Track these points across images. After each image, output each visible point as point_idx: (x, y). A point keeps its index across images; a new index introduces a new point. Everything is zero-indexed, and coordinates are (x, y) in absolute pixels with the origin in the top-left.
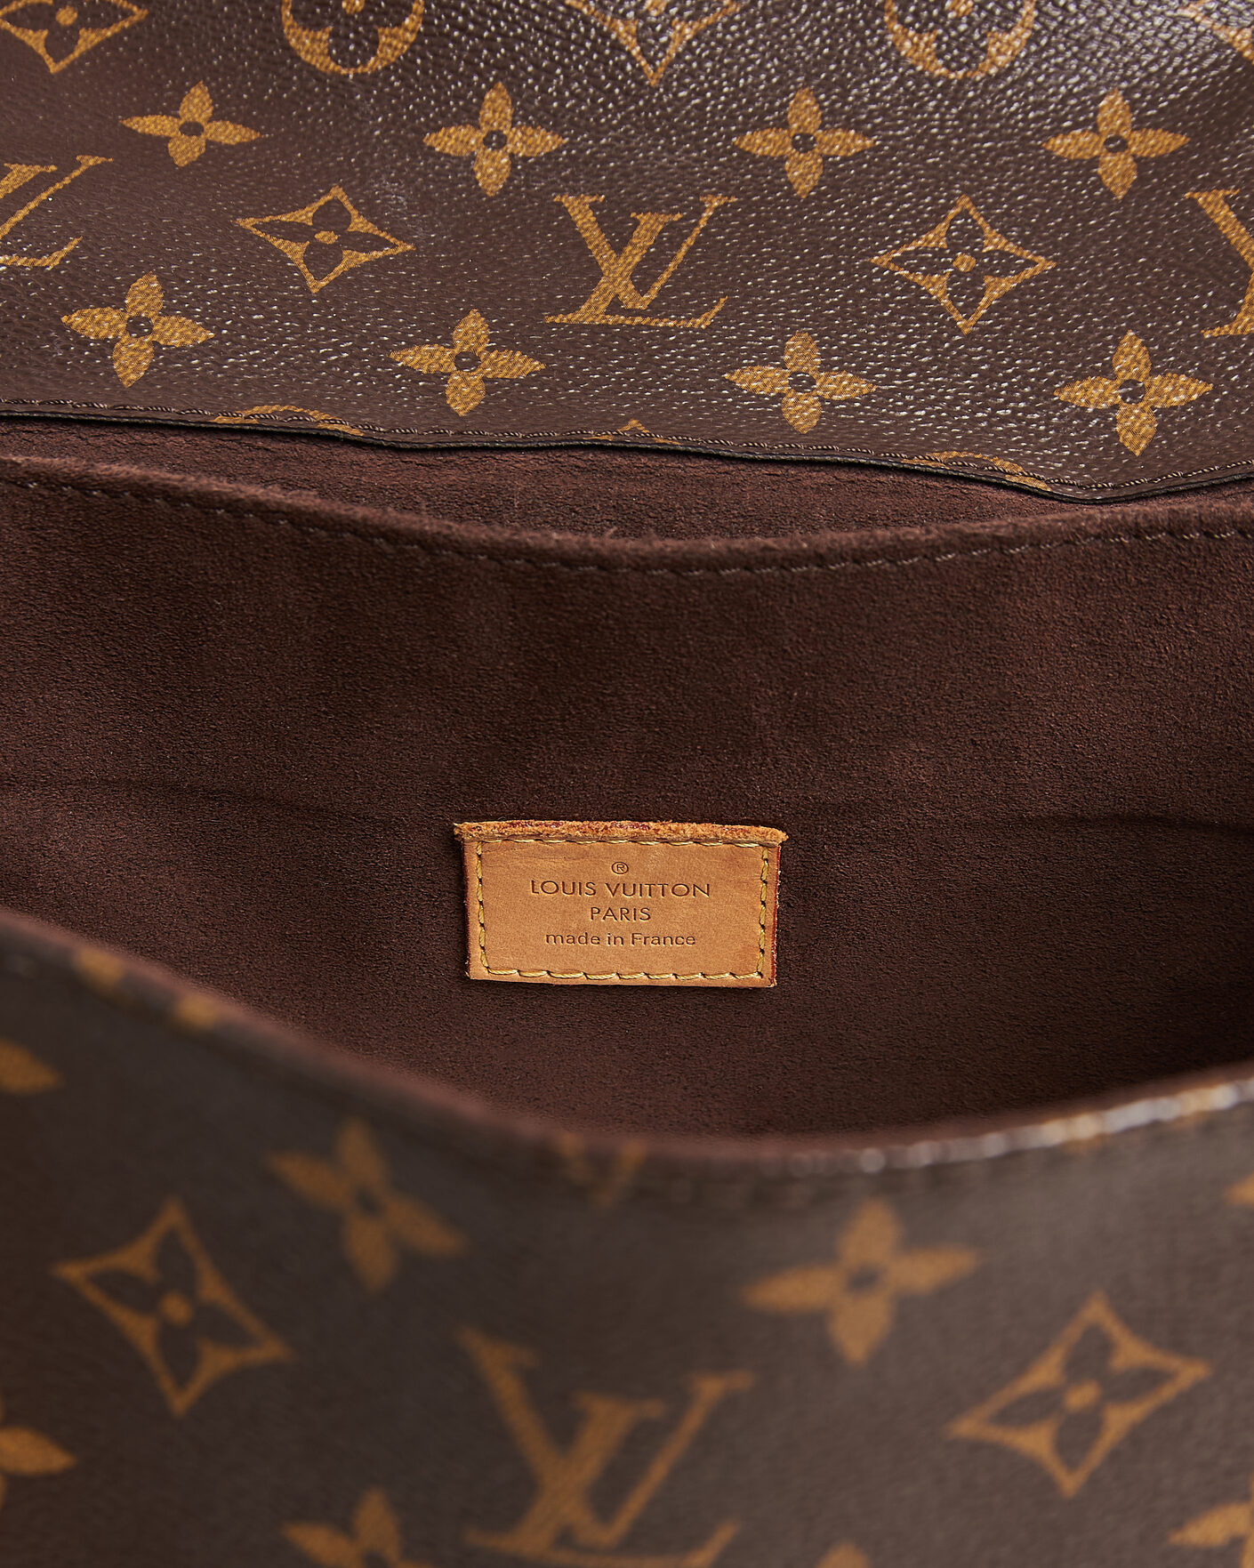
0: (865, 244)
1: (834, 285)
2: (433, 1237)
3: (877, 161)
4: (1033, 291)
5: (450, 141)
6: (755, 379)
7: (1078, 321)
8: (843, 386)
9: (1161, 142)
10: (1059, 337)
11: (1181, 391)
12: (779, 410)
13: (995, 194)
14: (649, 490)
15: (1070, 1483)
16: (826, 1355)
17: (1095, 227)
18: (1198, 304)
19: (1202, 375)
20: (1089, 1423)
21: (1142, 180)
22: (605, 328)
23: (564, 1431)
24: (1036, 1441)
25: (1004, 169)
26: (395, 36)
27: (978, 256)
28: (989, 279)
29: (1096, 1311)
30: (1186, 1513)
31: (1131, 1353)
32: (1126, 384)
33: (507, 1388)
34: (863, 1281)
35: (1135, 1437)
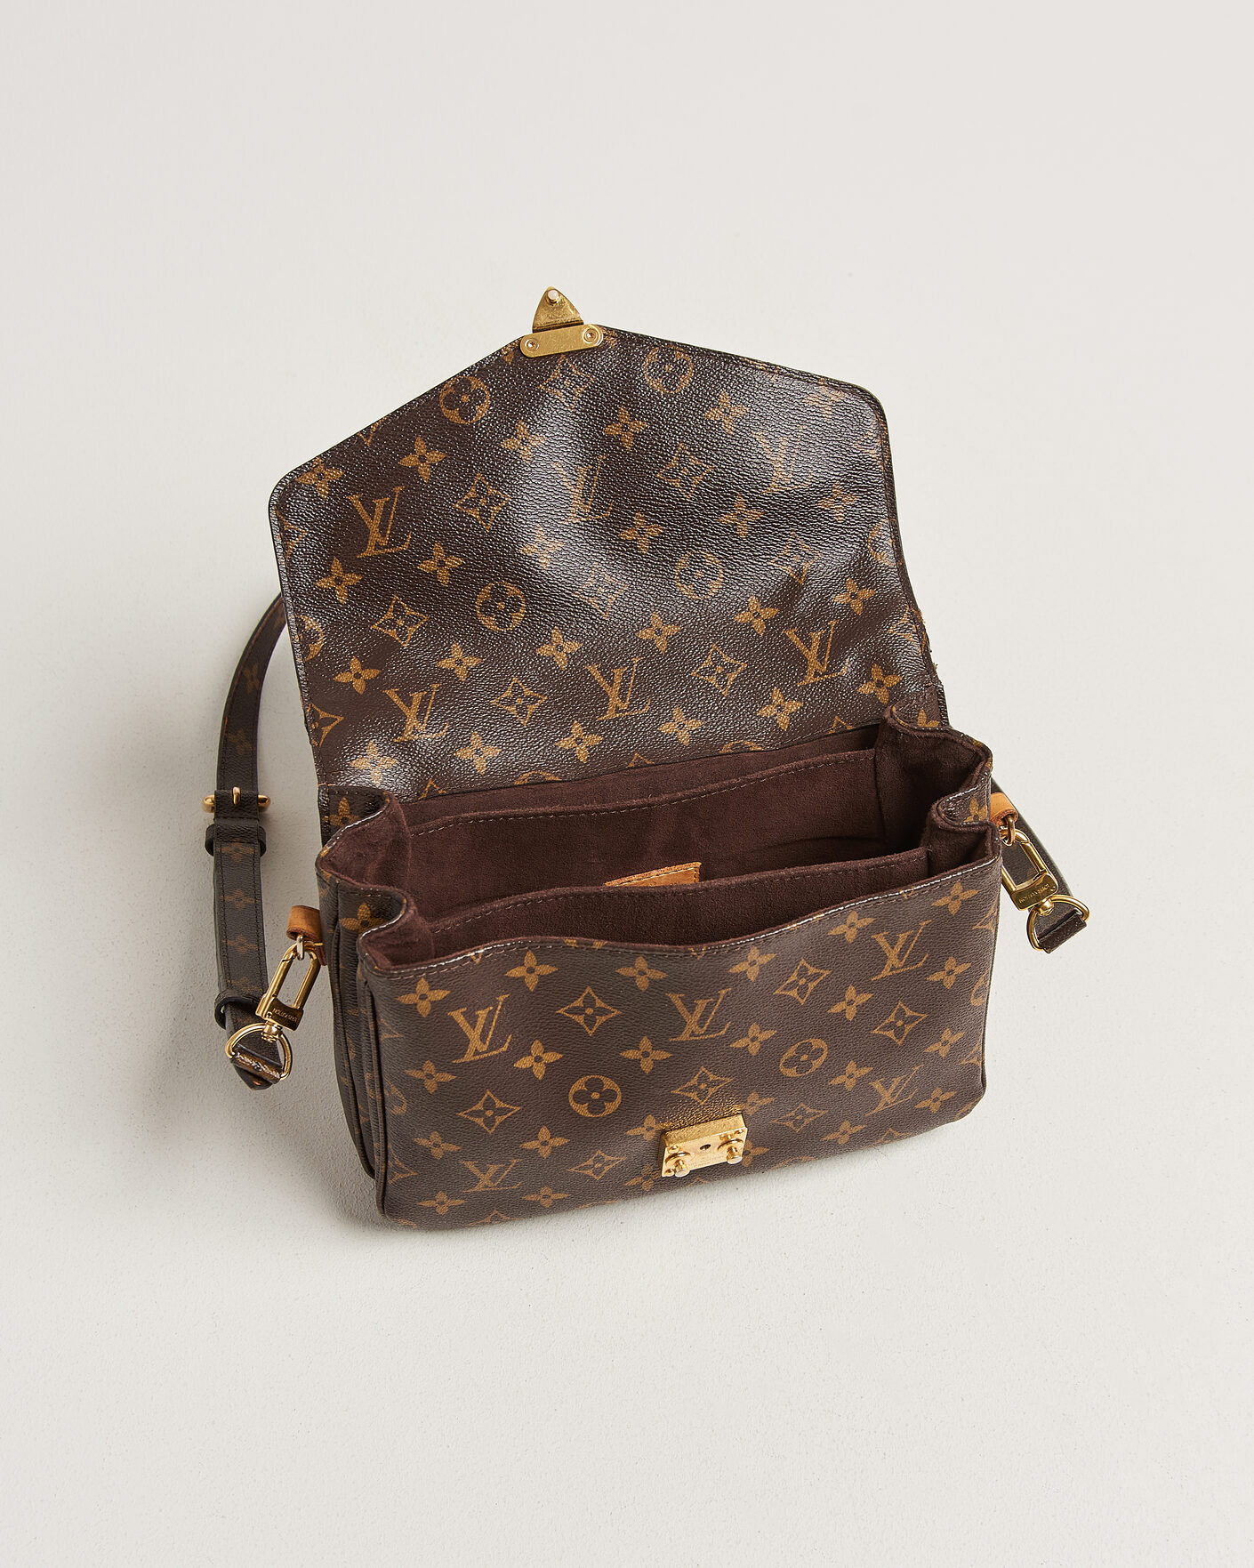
0: (687, 669)
1: (681, 687)
2: (659, 975)
3: (681, 636)
4: (742, 676)
5: (545, 651)
6: (666, 728)
7: (759, 686)
8: (693, 724)
9: (770, 612)
10: (754, 692)
11: (794, 706)
12: (677, 739)
13: (723, 641)
14: (648, 778)
15: (802, 1002)
16: (747, 980)
17: (757, 648)
18: (793, 674)
19: (799, 700)
20: (805, 987)
21: (768, 628)
22: (617, 719)
23: (691, 1010)
24: (794, 993)
25: (723, 630)
26: (517, 616)
27: (723, 666)
28: (728, 674)
29: (803, 962)
30: (831, 1005)
31: (812, 970)
32: (778, 706)
33: (678, 1003)
34: (753, 963)
35: (815, 989)
